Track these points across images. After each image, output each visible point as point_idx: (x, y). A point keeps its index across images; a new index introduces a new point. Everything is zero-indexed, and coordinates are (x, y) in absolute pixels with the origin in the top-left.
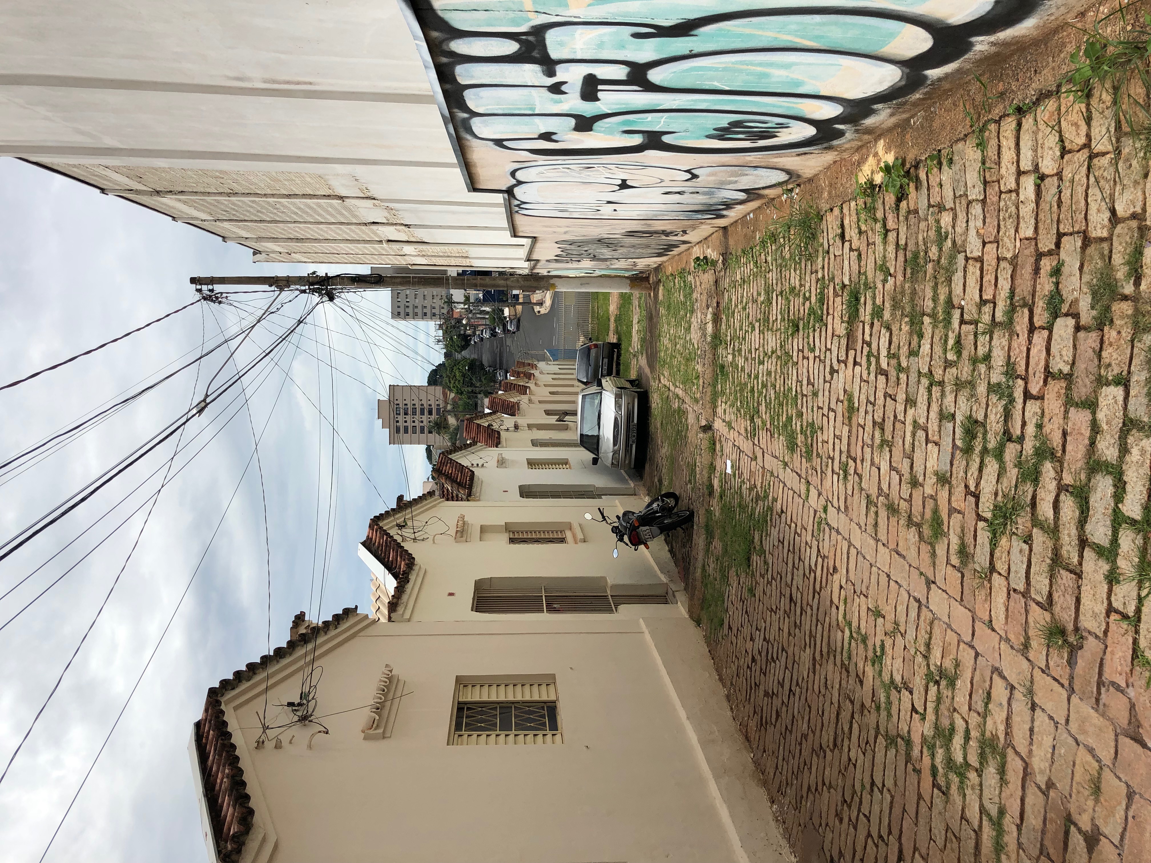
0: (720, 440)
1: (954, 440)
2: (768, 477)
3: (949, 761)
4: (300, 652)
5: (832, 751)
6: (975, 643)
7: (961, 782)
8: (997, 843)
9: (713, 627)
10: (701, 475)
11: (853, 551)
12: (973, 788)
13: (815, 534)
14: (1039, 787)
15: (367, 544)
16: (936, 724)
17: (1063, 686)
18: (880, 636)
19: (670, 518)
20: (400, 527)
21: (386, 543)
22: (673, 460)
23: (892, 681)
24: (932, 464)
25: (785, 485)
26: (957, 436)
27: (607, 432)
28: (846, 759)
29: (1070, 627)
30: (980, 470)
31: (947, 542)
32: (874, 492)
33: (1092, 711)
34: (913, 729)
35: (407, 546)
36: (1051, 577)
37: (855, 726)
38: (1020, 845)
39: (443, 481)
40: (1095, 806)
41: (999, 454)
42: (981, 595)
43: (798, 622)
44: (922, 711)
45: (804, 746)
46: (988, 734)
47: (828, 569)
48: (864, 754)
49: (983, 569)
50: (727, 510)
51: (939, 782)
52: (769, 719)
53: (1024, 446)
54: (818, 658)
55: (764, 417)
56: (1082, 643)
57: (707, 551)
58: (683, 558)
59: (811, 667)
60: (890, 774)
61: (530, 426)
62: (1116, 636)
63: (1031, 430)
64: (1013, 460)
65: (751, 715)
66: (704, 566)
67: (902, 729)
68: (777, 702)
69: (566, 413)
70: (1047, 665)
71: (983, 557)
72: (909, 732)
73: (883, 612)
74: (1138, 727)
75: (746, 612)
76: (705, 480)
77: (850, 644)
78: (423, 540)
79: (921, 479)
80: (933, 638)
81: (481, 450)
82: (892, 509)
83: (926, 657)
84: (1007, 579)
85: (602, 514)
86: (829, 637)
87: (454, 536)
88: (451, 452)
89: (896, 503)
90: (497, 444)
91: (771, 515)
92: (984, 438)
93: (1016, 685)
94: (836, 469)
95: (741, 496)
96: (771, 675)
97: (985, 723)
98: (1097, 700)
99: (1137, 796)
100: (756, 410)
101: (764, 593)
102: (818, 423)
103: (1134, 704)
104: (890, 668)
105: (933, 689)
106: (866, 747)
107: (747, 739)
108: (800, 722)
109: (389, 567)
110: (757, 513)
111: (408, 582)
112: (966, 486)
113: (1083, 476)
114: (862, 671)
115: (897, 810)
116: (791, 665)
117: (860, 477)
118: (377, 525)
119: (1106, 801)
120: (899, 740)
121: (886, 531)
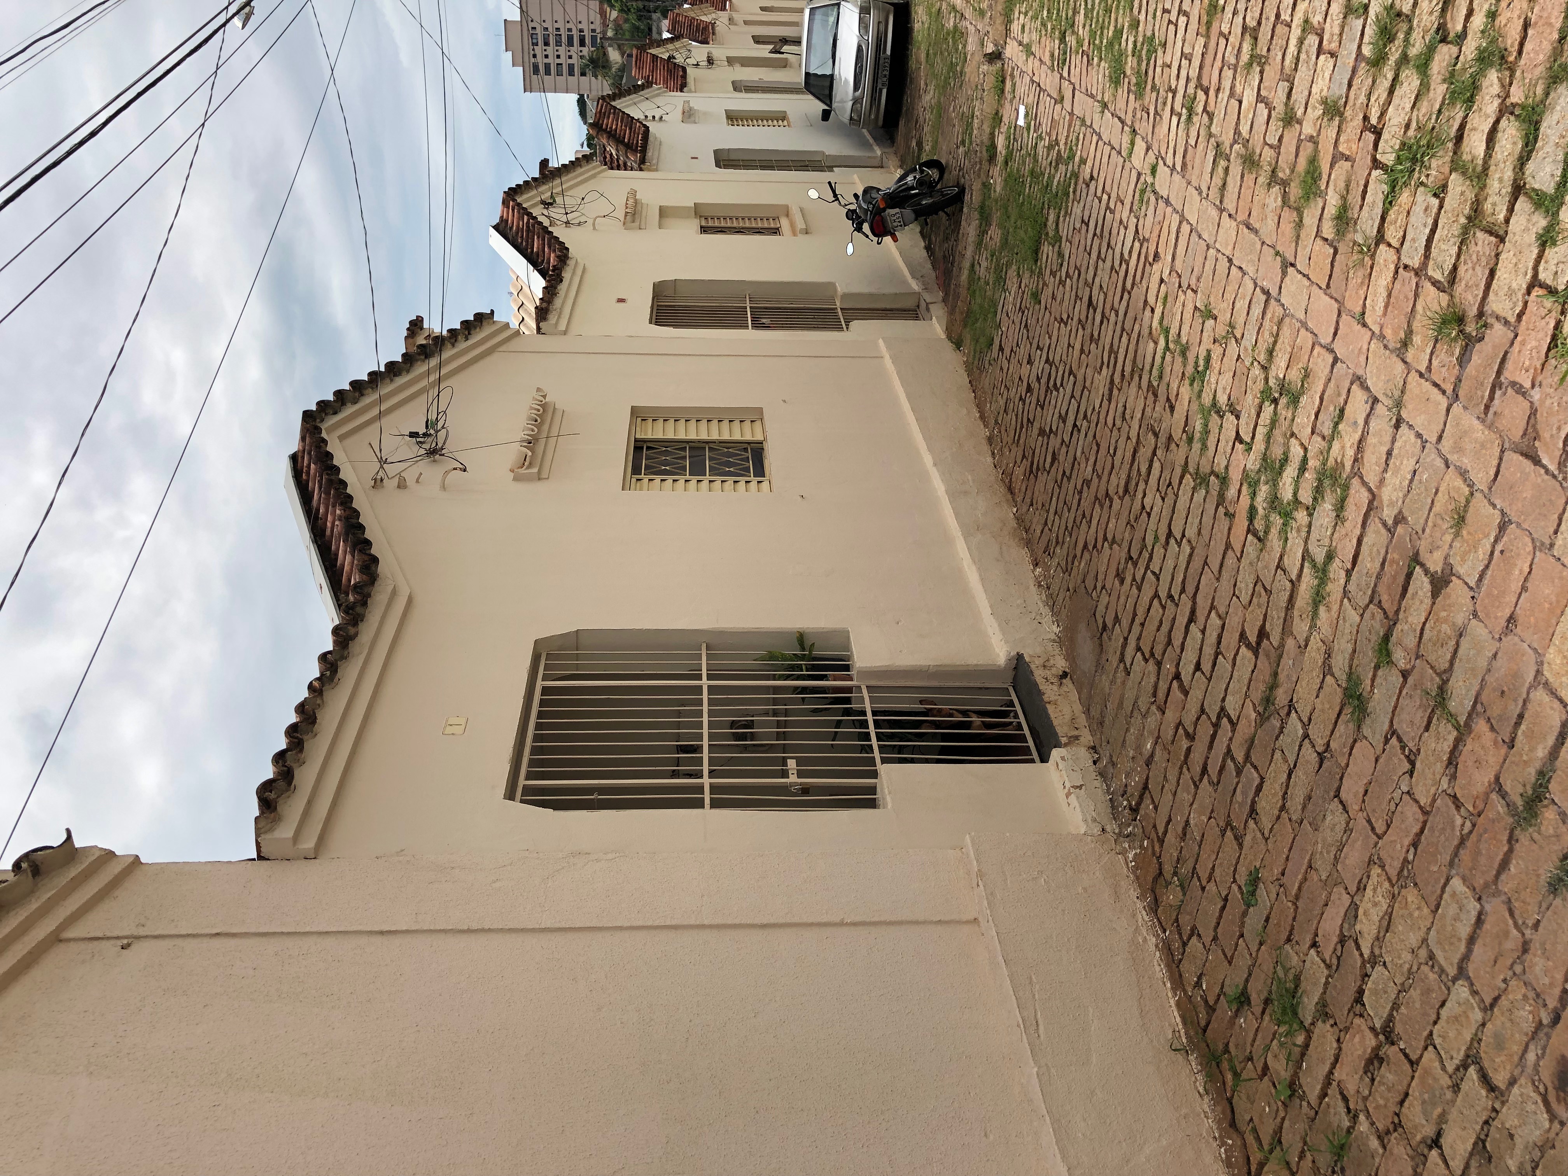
0: (1012, 76)
1: (1359, 47)
2: (1077, 127)
3: (1274, 501)
4: (421, 368)
5: (1121, 498)
6: (1336, 346)
7: (1285, 525)
8: (1317, 594)
9: (978, 349)
10: (980, 131)
11: (1185, 228)
12: (1299, 530)
13: (1135, 208)
14: (1385, 524)
15: (501, 228)
16: (1265, 454)
17: (1444, 392)
18: (1207, 343)
19: (931, 197)
20: (547, 205)
21: (528, 227)
22: (940, 110)
23: (1214, 404)
24: (1320, 88)
25: (1100, 138)
26: (1366, 39)
27: (846, 70)
28: (1139, 507)
29: (1473, 311)
30: (1391, 91)
31: (1321, 205)
32: (1227, 138)
33: (1476, 422)
34: (1233, 463)
35: (557, 231)
36: (1461, 243)
37: (1156, 465)
38: (1345, 593)
39: (605, 141)
40: (1452, 541)
41: (1423, 66)
42: (1357, 276)
43: (1096, 334)
44: (1248, 440)
45: (1085, 495)
46: (1331, 462)
47: (1146, 258)
48: (1163, 499)
49: (1366, 238)
50: (1014, 181)
51: (1257, 526)
52: (1041, 461)
53: (1463, 48)
54: (1117, 379)
55: (1081, 32)
56: (1483, 333)
57: (979, 244)
58: (944, 257)
59: (1107, 392)
60: (1194, 521)
61: (731, 61)
62: (1533, 319)
63: (1478, 21)
64: (1443, 71)
65: (1019, 461)
66: (973, 265)
67: (1218, 464)
68: (1054, 442)
69: (785, 41)
70: (1429, 368)
71: (1370, 222)
72: (1227, 467)
73: (1215, 312)
74: (1535, 439)
75: (1026, 326)
76: (985, 138)
77: (1163, 358)
78: (579, 224)
79: (1299, 113)
80: (1280, 341)
81: (658, 95)
82: (1250, 162)
83: (1265, 368)
84: (1398, 251)
85: (834, 191)
86: (1136, 352)
87: (622, 219)
88: (614, 97)
89: (1258, 152)
90: (682, 87)
91: (1076, 184)
92: (1406, 40)
93: (1381, 397)
94: (1178, 107)
95: (1036, 160)
96: (1052, 407)
97: (1330, 448)
98: (1487, 407)
99: (1513, 526)
100: (1071, 22)
101: (1054, 297)
102: (1159, 36)
103: (1536, 410)
104: (1213, 386)
105: (1268, 409)
106: (1167, 490)
107: (1010, 490)
108: (1083, 465)
109: (533, 260)
110: (1055, 183)
111: (561, 281)
112: (1366, 118)
113: (1539, 90)
114: (1175, 393)
115: (1197, 563)
116: (1079, 393)
117: (1211, 116)
118: (514, 200)
119: (1469, 533)
120: (1212, 478)
121: (1236, 196)
